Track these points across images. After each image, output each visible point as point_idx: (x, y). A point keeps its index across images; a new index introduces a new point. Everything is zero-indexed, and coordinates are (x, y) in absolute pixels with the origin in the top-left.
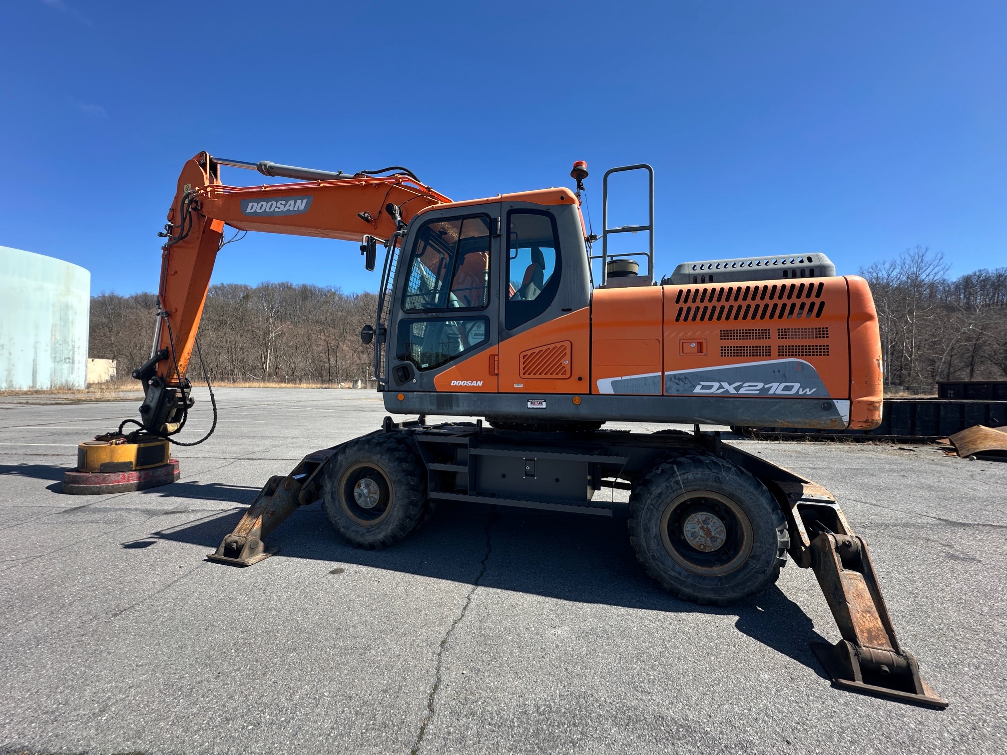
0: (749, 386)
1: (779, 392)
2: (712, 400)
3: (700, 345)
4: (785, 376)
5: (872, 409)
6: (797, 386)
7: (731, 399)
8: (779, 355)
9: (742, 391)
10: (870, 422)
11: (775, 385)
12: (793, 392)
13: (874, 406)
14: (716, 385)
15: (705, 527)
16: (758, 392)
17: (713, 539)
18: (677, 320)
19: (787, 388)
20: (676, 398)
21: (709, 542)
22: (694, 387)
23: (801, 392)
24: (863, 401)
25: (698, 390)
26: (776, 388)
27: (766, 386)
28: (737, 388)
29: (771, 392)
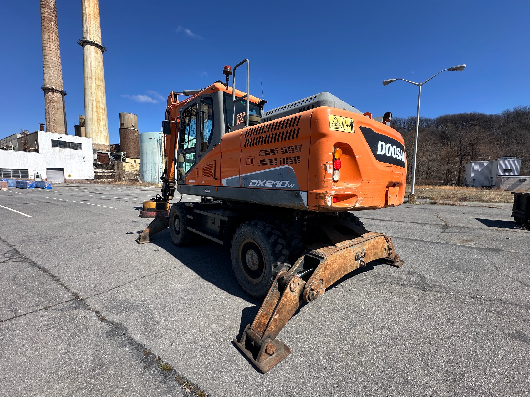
0: (269, 183)
1: (280, 186)
2: (255, 190)
3: (252, 159)
4: (283, 177)
5: (319, 198)
6: (287, 182)
7: (261, 190)
8: (281, 164)
9: (266, 185)
10: (318, 207)
11: (278, 182)
12: (285, 186)
13: (319, 197)
14: (257, 182)
15: (252, 257)
16: (271, 186)
17: (254, 264)
18: (245, 147)
19: (283, 184)
20: (244, 189)
21: (253, 265)
22: (250, 183)
23: (289, 187)
24: (313, 193)
25: (251, 185)
26: (279, 184)
27: (275, 183)
28: (264, 184)
29: (277, 186)
